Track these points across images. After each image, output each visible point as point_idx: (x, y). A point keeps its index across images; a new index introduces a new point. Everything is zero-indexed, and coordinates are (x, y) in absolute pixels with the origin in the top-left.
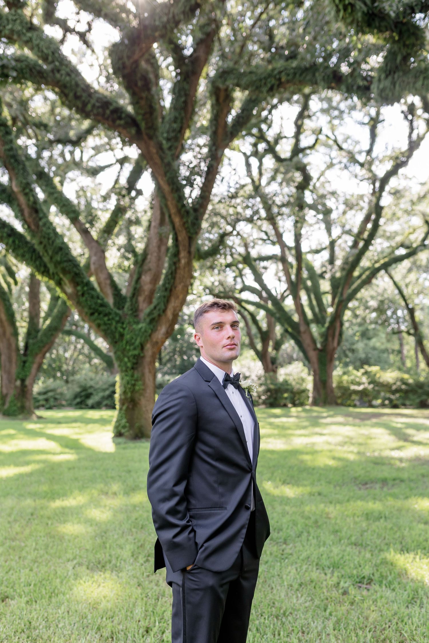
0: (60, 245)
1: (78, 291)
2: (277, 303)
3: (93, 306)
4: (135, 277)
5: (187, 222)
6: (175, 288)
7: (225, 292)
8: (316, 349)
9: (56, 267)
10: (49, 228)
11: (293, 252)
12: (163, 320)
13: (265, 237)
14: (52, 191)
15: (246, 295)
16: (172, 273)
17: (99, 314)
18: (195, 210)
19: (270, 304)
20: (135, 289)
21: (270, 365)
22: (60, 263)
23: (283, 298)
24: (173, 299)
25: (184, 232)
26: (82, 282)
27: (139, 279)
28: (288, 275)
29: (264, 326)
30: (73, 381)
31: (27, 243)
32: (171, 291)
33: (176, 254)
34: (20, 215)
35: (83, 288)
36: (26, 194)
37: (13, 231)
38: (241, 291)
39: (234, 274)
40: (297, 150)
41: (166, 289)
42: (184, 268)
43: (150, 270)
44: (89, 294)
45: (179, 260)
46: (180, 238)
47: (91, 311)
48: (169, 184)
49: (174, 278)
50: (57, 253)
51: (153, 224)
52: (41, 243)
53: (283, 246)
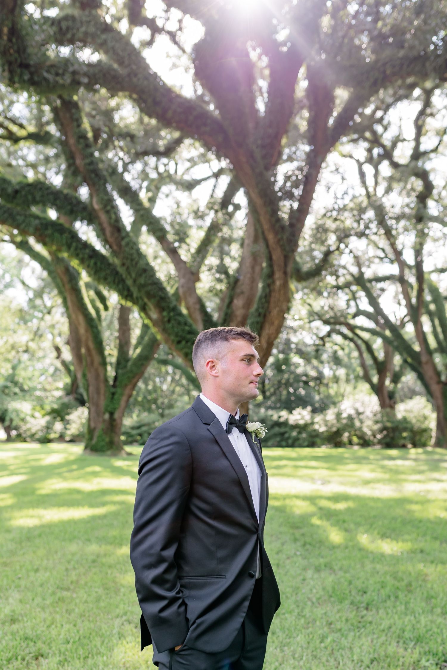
0: (144, 267)
1: (164, 317)
2: (396, 330)
3: (180, 333)
4: (227, 301)
5: (282, 239)
6: (270, 313)
7: (335, 317)
8: (439, 382)
9: (139, 290)
10: (132, 248)
11: (414, 271)
13: (382, 255)
14: (138, 207)
15: (361, 321)
16: (266, 296)
17: (187, 342)
18: (292, 225)
19: (388, 333)
20: (226, 314)
21: (387, 401)
22: (144, 286)
23: (403, 324)
24: (267, 326)
25: (279, 250)
26: (168, 307)
27: (231, 302)
28: (407, 297)
29: (381, 355)
30: (169, 415)
31: (109, 264)
32: (265, 316)
33: (271, 275)
34: (101, 234)
35: (169, 313)
36: (108, 212)
37: (94, 253)
38: (355, 316)
39: (346, 297)
40: (417, 155)
41: (259, 315)
42: (280, 290)
43: (242, 293)
44: (175, 320)
45: (274, 282)
46: (274, 257)
47: (178, 339)
48: (261, 197)
49: (268, 302)
50: (140, 275)
51: (246, 242)
52: (123, 264)
53: (403, 265)
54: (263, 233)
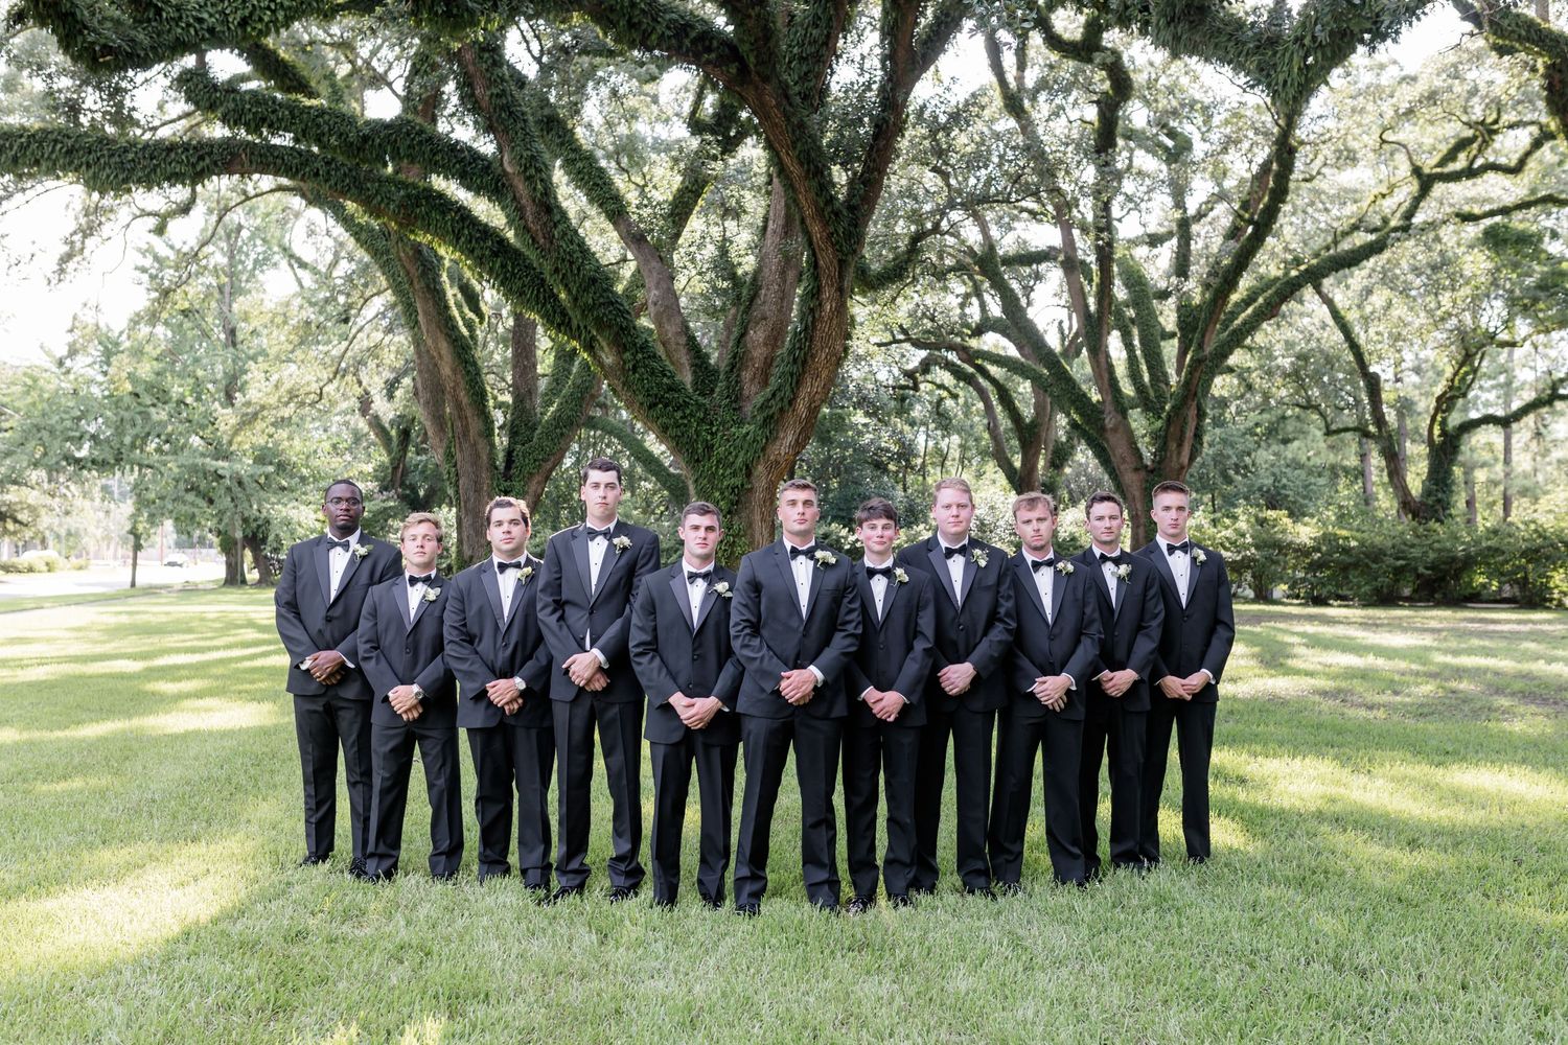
1: (625, 362)
2: (1055, 362)
3: (654, 391)
4: (736, 331)
5: (835, 232)
6: (813, 357)
7: (936, 333)
8: (1140, 467)
9: (584, 317)
10: (572, 241)
12: (790, 419)
15: (992, 342)
16: (805, 331)
17: (666, 406)
18: (852, 208)
20: (734, 355)
22: (591, 309)
24: (808, 380)
25: (830, 250)
26: (634, 346)
27: (743, 335)
28: (1080, 296)
29: (1028, 412)
31: (529, 267)
32: (804, 362)
33: (816, 294)
34: (515, 215)
35: (634, 355)
36: (530, 179)
37: (499, 244)
38: (978, 332)
39: (963, 289)
41: (795, 360)
42: (830, 320)
43: (764, 318)
44: (646, 366)
45: (820, 305)
46: (821, 261)
47: (651, 400)
48: (801, 164)
49: (810, 339)
50: (586, 290)
52: (556, 270)
53: (1070, 226)
54: (803, 221)
